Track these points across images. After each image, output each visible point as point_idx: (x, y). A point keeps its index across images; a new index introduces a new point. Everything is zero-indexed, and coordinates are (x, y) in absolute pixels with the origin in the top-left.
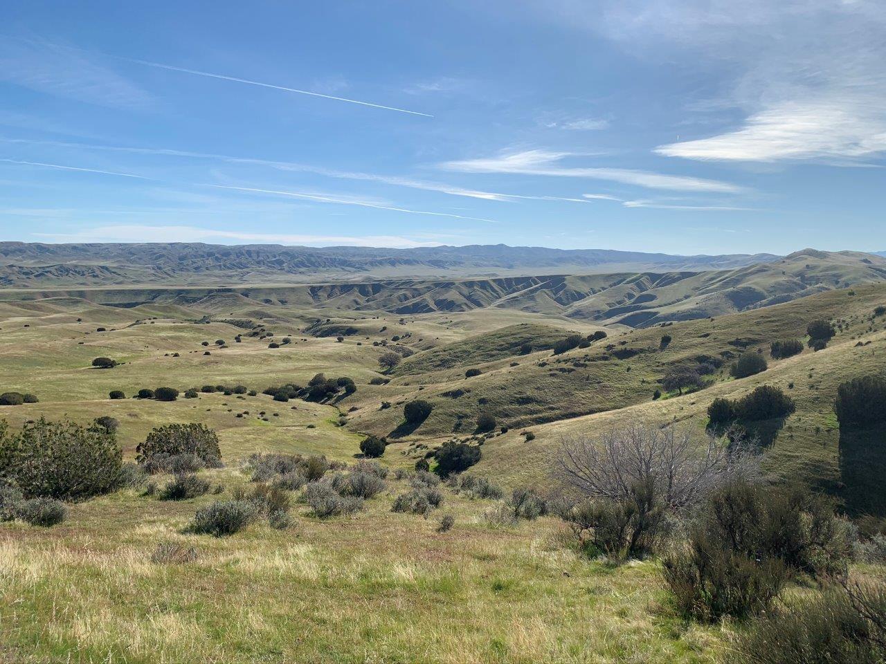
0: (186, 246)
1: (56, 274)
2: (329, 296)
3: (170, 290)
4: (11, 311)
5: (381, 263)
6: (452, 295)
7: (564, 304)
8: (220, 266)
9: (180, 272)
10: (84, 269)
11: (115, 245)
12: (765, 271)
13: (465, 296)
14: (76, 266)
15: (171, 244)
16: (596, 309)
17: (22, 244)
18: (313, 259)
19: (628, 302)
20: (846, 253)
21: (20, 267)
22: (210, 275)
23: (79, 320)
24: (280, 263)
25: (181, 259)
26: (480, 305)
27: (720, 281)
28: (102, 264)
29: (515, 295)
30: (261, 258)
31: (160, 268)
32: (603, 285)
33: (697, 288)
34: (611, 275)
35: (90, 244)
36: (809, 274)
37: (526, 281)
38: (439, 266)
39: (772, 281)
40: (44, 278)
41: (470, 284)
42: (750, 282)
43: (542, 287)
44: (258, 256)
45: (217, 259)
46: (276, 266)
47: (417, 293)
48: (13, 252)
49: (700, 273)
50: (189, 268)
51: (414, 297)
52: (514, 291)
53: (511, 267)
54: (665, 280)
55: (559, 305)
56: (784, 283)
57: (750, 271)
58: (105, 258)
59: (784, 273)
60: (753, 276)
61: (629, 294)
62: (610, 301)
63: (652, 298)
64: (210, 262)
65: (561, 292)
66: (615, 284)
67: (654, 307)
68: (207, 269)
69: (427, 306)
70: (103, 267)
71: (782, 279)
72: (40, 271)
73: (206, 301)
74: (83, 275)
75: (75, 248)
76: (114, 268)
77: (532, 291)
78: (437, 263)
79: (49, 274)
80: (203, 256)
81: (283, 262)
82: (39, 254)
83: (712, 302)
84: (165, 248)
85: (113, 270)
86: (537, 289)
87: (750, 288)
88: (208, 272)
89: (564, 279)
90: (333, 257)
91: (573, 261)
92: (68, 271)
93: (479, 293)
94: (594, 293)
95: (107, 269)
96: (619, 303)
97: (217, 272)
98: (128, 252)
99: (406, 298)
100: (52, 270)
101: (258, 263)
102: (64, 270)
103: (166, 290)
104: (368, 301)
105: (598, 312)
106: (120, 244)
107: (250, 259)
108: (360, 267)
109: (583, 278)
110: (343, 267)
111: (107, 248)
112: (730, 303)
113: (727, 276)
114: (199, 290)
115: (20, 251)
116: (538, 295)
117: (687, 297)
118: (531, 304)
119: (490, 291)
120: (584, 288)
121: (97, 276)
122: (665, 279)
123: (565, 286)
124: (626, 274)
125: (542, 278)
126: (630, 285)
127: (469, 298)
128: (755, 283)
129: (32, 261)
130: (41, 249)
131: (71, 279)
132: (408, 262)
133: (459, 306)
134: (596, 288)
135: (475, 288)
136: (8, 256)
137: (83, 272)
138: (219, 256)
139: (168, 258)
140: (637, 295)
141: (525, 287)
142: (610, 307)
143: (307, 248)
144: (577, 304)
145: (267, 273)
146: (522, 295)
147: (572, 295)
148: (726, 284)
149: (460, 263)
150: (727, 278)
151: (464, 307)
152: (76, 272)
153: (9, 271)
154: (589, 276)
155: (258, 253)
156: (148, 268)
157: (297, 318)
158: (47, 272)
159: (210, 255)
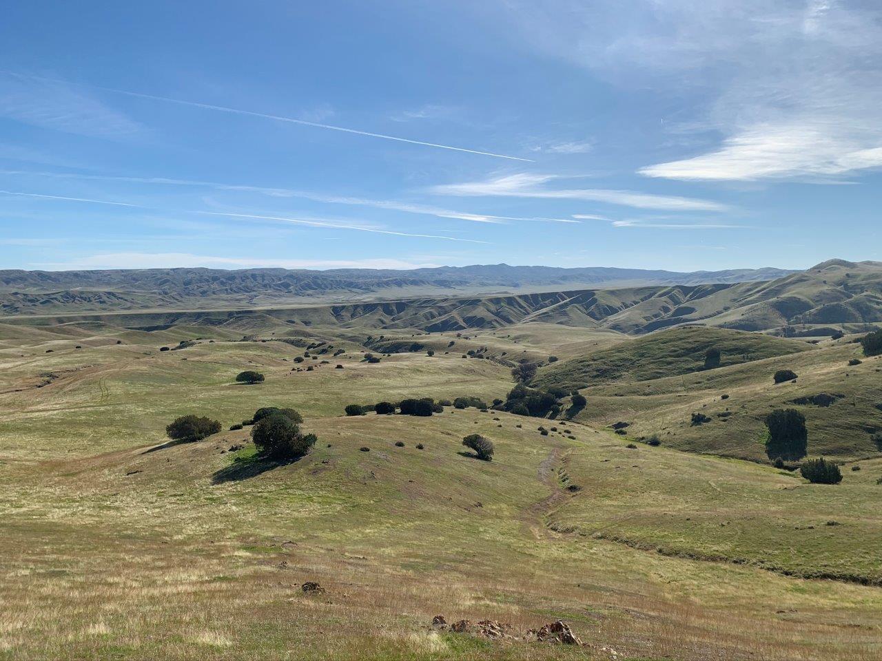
0: (188, 271)
1: (62, 300)
2: (353, 316)
3: (189, 313)
4: (41, 335)
5: (387, 284)
6: (480, 312)
7: (597, 319)
8: (226, 290)
9: (187, 297)
10: (90, 295)
11: (117, 271)
12: (805, 281)
13: (493, 313)
14: (82, 293)
15: (173, 270)
16: (634, 323)
17: (23, 271)
18: (319, 282)
19: (666, 316)
20: (869, 263)
21: (24, 295)
22: (219, 299)
23: (119, 342)
24: (287, 286)
25: (185, 284)
26: (510, 322)
27: (758, 292)
28: (106, 290)
29: (544, 310)
30: (266, 282)
31: (166, 293)
32: (634, 299)
33: (735, 300)
34: (641, 289)
35: (92, 271)
36: (851, 283)
37: (554, 297)
38: (446, 286)
39: (815, 291)
40: (51, 304)
41: (497, 301)
42: (794, 292)
43: (571, 302)
44: (263, 280)
45: (222, 283)
46: (282, 288)
47: (443, 311)
48: (14, 280)
49: (734, 285)
50: (195, 293)
51: (440, 315)
52: (542, 307)
53: (516, 286)
54: (699, 292)
55: (593, 320)
56: (828, 292)
57: (789, 280)
58: (109, 284)
59: (825, 282)
60: (794, 286)
61: (663, 307)
62: (648, 314)
63: (691, 310)
64: (215, 286)
65: (593, 307)
66: (646, 298)
67: (695, 320)
68: (214, 293)
69: (456, 323)
70: (109, 293)
71: (825, 288)
72: (46, 298)
73: (232, 323)
74: (90, 301)
75: (76, 275)
76: (121, 293)
77: (562, 307)
78: (443, 283)
79: (55, 301)
80: (207, 281)
81: (289, 285)
82: (41, 282)
83: (759, 312)
84: (168, 274)
85: (121, 296)
86: (566, 305)
87: (795, 297)
88: (214, 296)
89: (594, 294)
90: (338, 279)
91: (577, 278)
92: (74, 297)
93: (507, 309)
94: (627, 307)
95: (113, 294)
96: (656, 316)
97: (224, 296)
98: (131, 278)
99: (433, 316)
100: (58, 296)
101: (265, 286)
102: (69, 297)
103: (185, 313)
104: (393, 320)
105: (637, 325)
106: (122, 271)
107: (255, 283)
108: (367, 289)
109: (612, 293)
110: (350, 289)
111: (109, 275)
112: (778, 313)
113: (763, 287)
114: (219, 312)
115: (21, 279)
116: (570, 310)
117: (726, 309)
118: (564, 319)
119: (517, 306)
120: (616, 303)
121: (104, 302)
122: (697, 292)
123: (595, 301)
124: (654, 288)
125: (569, 294)
126: (663, 298)
127: (497, 314)
128: (797, 293)
129: (35, 289)
130: (42, 276)
131: (77, 305)
132: (414, 283)
133: (490, 323)
134: (628, 302)
135: (502, 304)
136: (11, 285)
137: (89, 298)
138: (224, 280)
139: (173, 283)
140: (673, 309)
141: (553, 303)
142: (647, 320)
143: (310, 271)
144: (612, 319)
145: (275, 296)
146: (552, 311)
147: (604, 309)
148: (767, 295)
149: (466, 282)
150: (764, 289)
151: (494, 323)
152: (82, 298)
153: (12, 298)
154: (617, 290)
155: (263, 276)
156: (155, 293)
157: (337, 337)
158: (52, 299)
159: (215, 279)
